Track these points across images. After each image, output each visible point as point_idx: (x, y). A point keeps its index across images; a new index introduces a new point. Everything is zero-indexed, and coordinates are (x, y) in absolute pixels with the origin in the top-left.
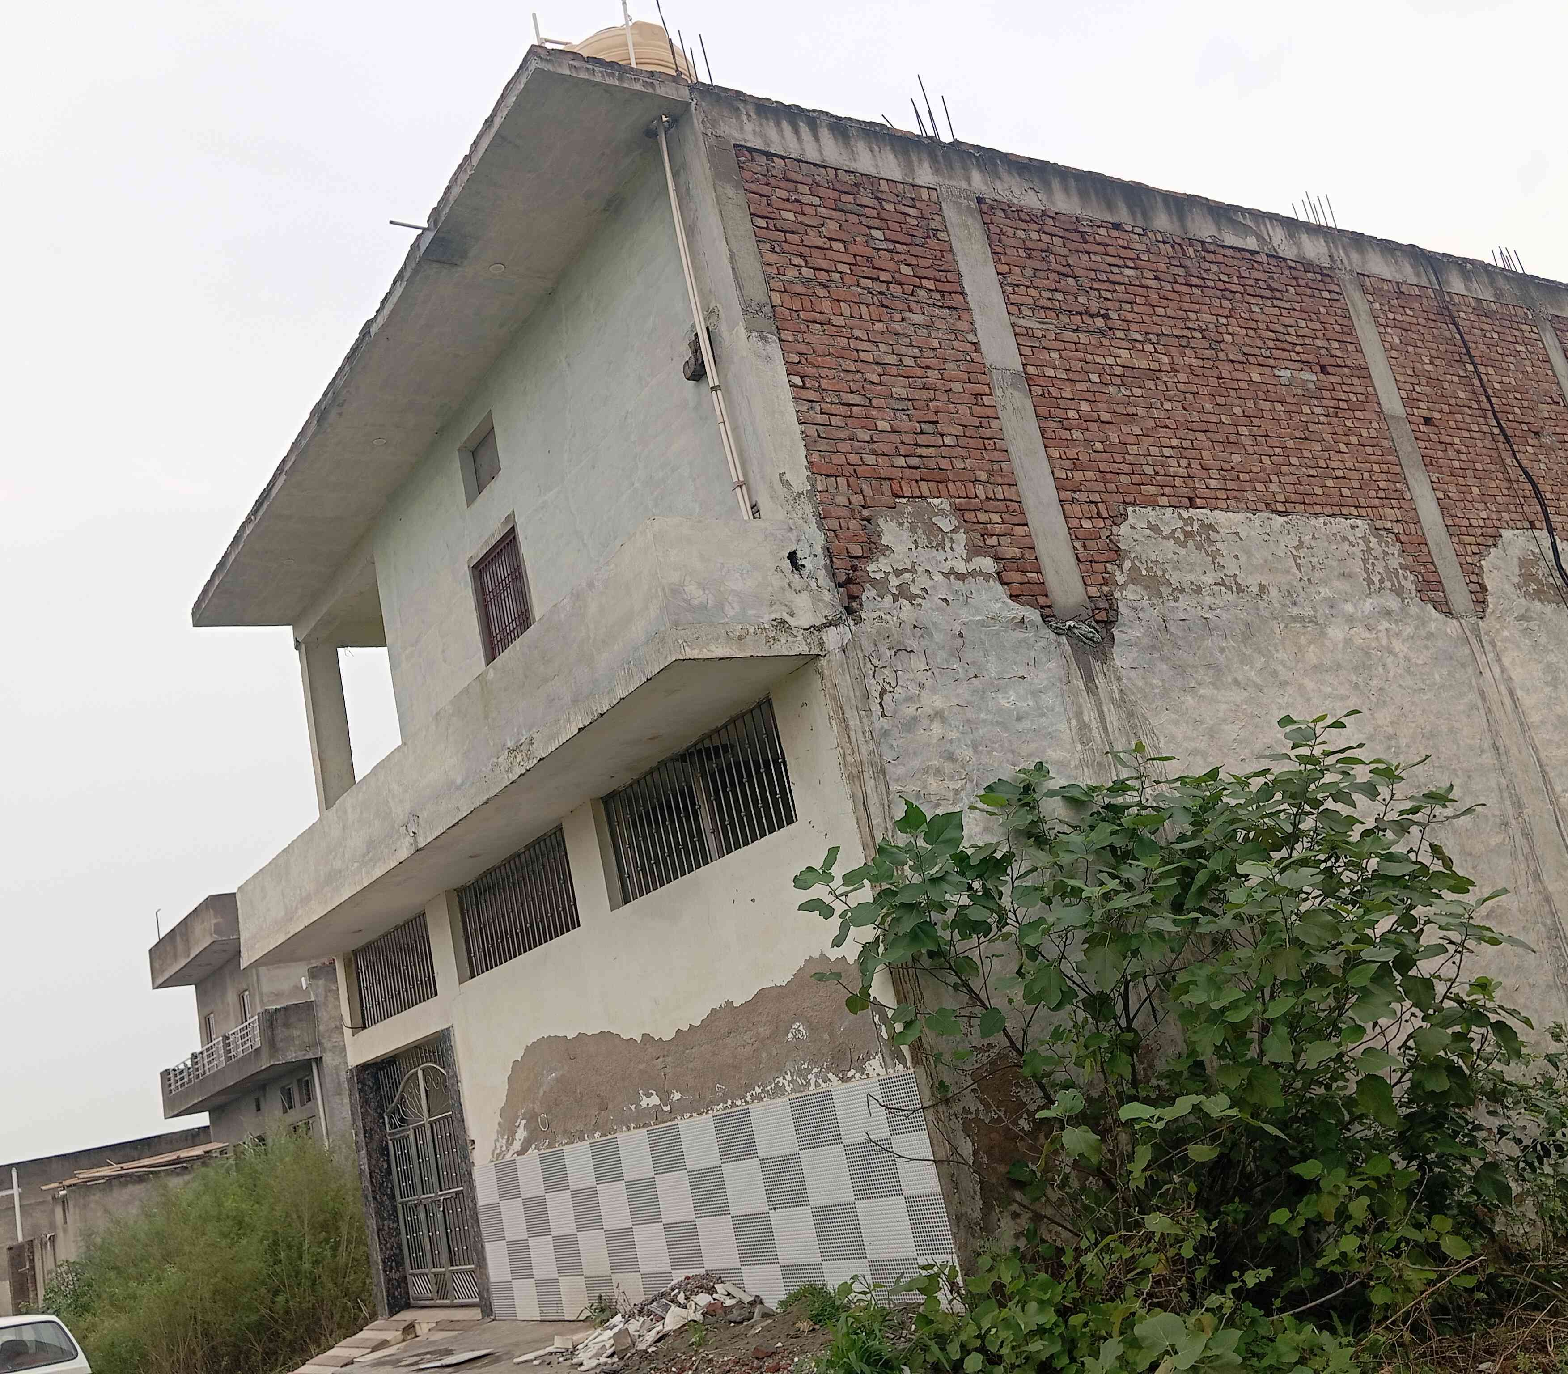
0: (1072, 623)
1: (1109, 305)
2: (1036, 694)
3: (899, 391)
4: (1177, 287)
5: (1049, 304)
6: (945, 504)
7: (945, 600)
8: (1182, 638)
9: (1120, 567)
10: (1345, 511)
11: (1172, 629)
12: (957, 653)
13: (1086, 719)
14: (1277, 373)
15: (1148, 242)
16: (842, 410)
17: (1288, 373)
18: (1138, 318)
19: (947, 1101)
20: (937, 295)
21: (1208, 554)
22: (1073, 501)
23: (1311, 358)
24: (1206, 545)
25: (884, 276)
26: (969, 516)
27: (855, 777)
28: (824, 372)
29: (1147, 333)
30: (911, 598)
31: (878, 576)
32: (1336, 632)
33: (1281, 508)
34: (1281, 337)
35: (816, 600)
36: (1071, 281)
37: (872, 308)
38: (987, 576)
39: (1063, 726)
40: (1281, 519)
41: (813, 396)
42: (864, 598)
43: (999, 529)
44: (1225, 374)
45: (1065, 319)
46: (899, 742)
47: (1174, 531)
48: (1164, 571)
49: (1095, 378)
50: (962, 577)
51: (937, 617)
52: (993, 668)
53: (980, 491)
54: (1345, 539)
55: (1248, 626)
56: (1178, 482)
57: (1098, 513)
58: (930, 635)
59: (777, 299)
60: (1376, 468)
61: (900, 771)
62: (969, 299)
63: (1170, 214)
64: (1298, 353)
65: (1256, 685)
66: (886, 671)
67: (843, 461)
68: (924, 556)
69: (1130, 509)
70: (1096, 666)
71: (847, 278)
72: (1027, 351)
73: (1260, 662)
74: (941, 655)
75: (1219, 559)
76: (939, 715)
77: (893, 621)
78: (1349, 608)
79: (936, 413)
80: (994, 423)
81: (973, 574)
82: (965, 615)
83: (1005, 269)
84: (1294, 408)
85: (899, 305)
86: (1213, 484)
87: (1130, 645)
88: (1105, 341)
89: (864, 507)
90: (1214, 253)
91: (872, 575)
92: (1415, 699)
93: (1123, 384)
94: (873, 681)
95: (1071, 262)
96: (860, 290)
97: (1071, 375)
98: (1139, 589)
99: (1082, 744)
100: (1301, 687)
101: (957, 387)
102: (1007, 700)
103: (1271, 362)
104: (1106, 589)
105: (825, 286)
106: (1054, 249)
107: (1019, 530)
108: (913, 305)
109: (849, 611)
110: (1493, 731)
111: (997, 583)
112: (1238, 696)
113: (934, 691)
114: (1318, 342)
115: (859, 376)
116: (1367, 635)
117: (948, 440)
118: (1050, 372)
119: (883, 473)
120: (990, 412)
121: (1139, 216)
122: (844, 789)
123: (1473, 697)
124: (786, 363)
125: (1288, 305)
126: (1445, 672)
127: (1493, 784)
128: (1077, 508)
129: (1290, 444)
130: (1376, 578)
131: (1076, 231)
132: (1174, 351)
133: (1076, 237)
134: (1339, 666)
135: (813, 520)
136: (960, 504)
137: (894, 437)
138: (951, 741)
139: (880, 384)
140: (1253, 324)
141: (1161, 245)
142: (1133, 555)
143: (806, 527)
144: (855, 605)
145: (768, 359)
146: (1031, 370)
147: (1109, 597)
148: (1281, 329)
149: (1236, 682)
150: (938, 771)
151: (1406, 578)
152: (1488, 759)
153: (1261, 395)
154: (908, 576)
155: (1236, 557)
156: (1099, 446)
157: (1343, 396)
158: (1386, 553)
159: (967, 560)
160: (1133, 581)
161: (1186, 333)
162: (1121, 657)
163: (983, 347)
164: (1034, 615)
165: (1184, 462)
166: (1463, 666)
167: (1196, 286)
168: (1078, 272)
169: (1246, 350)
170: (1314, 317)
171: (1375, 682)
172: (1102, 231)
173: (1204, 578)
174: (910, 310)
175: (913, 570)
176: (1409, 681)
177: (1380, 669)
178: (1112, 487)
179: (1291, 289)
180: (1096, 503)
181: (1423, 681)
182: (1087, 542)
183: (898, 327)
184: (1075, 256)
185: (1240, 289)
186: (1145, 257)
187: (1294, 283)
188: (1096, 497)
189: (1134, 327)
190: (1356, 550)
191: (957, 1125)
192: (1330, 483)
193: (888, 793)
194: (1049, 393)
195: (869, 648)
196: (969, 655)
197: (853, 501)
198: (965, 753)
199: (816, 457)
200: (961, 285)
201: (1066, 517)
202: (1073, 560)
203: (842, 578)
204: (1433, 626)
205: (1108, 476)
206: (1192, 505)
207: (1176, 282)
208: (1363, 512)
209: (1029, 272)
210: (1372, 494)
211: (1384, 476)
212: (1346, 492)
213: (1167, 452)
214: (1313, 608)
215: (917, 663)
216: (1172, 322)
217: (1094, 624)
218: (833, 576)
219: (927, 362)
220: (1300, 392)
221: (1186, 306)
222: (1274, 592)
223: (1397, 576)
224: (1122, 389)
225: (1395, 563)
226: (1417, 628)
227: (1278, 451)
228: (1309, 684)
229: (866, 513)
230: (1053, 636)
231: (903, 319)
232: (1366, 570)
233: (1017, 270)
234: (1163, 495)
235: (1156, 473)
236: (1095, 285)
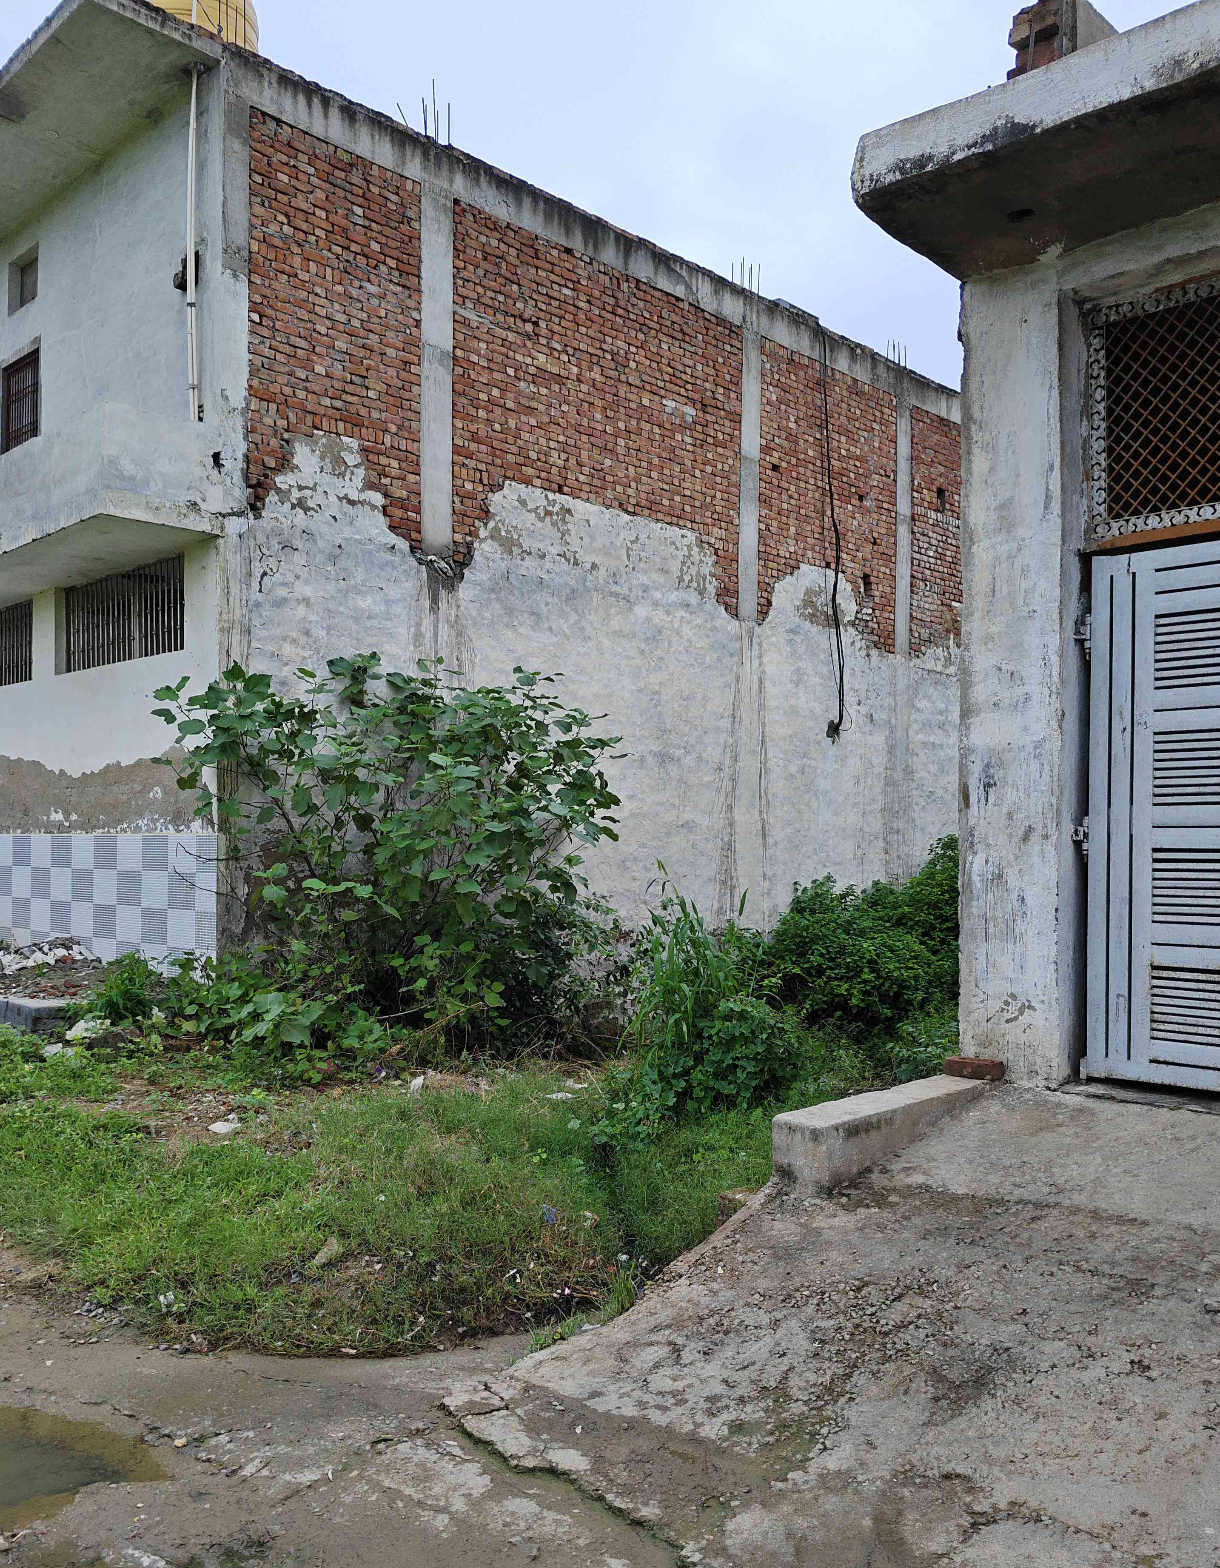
0: (434, 558)
1: (542, 314)
2: (387, 603)
3: (341, 345)
4: (604, 314)
5: (490, 302)
6: (354, 443)
7: (334, 518)
8: (517, 589)
9: (486, 524)
10: (681, 523)
11: (512, 580)
12: (333, 559)
13: (423, 629)
14: (664, 402)
15: (591, 270)
16: (288, 349)
17: (673, 404)
18: (563, 331)
19: (237, 859)
20: (396, 273)
21: (559, 531)
22: (464, 465)
23: (697, 396)
24: (560, 524)
25: (354, 247)
26: (371, 457)
27: (226, 631)
28: (281, 316)
29: (566, 346)
30: (306, 509)
31: (284, 487)
32: (641, 611)
33: (631, 509)
34: (678, 374)
35: (228, 493)
36: (515, 287)
37: (336, 271)
38: (374, 507)
39: (403, 631)
40: (628, 517)
41: (266, 332)
42: (267, 500)
43: (395, 472)
44: (621, 393)
45: (500, 318)
46: (268, 613)
47: (537, 508)
48: (519, 536)
49: (511, 372)
50: (352, 503)
51: (325, 529)
52: (359, 576)
53: (388, 440)
54: (673, 543)
55: (573, 591)
56: (554, 470)
57: (481, 479)
58: (315, 541)
59: (255, 247)
60: (719, 495)
61: (264, 633)
62: (422, 282)
63: (618, 250)
64: (687, 390)
65: (565, 635)
66: (271, 559)
67: (278, 391)
68: (326, 481)
69: (507, 482)
70: (443, 593)
71: (321, 243)
72: (460, 337)
73: (574, 618)
74: (320, 558)
75: (567, 537)
76: (306, 601)
77: (287, 523)
78: (657, 595)
79: (367, 370)
80: (415, 389)
81: (362, 503)
82: (347, 532)
83: (462, 264)
84: (668, 434)
85: (359, 274)
86: (582, 478)
87: (475, 584)
88: (529, 344)
89: (287, 431)
90: (645, 292)
91: (279, 485)
92: (685, 671)
93: (533, 382)
94: (258, 564)
95: (519, 272)
96: (330, 255)
97: (491, 365)
98: (495, 544)
99: (415, 646)
100: (599, 643)
101: (391, 352)
102: (365, 603)
103: (663, 392)
104: (469, 538)
105: (300, 245)
106: (507, 258)
107: (411, 478)
108: (372, 277)
109: (253, 508)
110: (736, 706)
111: (381, 515)
112: (546, 639)
113: (307, 582)
114: (707, 385)
115: (310, 325)
116: (665, 618)
117: (371, 394)
118: (474, 358)
119: (309, 407)
120: (414, 379)
121: (590, 247)
122: (216, 636)
123: (731, 678)
124: (250, 301)
125: (692, 349)
126: (715, 656)
127: (722, 741)
128: (464, 471)
129: (656, 461)
130: (687, 578)
131: (532, 247)
132: (584, 364)
133: (531, 252)
134: (634, 635)
135: (241, 431)
136: (368, 446)
137: (327, 381)
138: (310, 622)
139: (327, 335)
140: (658, 359)
141: (602, 276)
142: (498, 518)
143: (233, 435)
144: (258, 504)
145: (235, 294)
146: (459, 353)
147: (469, 546)
148: (681, 368)
149: (550, 629)
150: (294, 641)
151: (710, 583)
152: (725, 723)
153: (645, 416)
154: (308, 493)
155: (581, 538)
156: (497, 427)
157: (712, 433)
158: (701, 561)
159: (362, 491)
160: (492, 537)
161: (600, 353)
162: (465, 591)
163: (424, 326)
164: (403, 545)
165: (564, 456)
166: (731, 655)
167: (620, 316)
168: (524, 282)
169: (645, 377)
170: (711, 363)
171: (658, 653)
172: (555, 252)
173: (550, 549)
174: (369, 281)
175: (314, 489)
176: (684, 657)
177: (666, 644)
178: (498, 461)
179: (700, 337)
180: (481, 471)
181: (696, 660)
182: (465, 500)
183: (354, 293)
184: (525, 267)
185: (657, 327)
186: (584, 282)
187: (704, 332)
188: (483, 467)
189: (556, 337)
190: (680, 554)
191: (241, 875)
192: (677, 498)
193: (249, 647)
194: (469, 375)
195: (261, 538)
196: (342, 563)
197: (278, 423)
198: (319, 633)
199: (255, 383)
200: (419, 269)
201: (453, 476)
202: (450, 511)
203: (254, 482)
204: (718, 623)
205: (498, 452)
206: (560, 490)
207: (604, 309)
208: (695, 526)
209: (480, 272)
210: (709, 514)
211: (723, 503)
212: (687, 508)
213: (552, 444)
214: (630, 589)
215: (299, 559)
216: (590, 341)
217: (451, 562)
218: (246, 477)
219: (372, 326)
220: (678, 421)
221: (606, 331)
222: (602, 571)
223: (704, 580)
224: (532, 386)
225: (706, 570)
226: (706, 621)
227: (644, 464)
228: (606, 643)
229: (286, 436)
230: (415, 564)
231: (361, 287)
232: (682, 570)
233: (471, 268)
234: (538, 477)
235: (539, 459)
236: (535, 296)
